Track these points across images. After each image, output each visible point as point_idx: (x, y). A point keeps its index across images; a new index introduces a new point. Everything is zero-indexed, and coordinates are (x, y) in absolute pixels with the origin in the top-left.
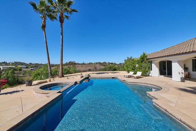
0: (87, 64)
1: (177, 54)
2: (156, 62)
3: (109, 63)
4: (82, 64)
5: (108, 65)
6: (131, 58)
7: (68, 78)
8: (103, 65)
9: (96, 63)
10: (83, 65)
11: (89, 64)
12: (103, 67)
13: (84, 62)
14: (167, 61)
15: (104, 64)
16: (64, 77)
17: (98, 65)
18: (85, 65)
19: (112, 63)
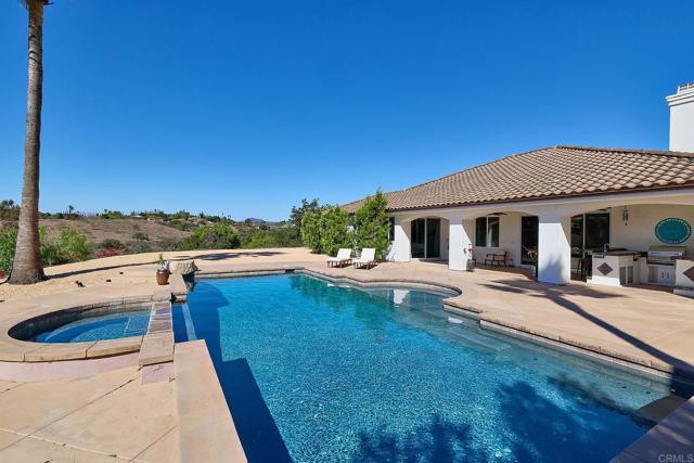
0: (92, 217)
1: (460, 205)
2: (406, 220)
3: (202, 216)
4: (61, 216)
5: (201, 226)
6: (315, 204)
7: (81, 285)
8: (176, 223)
9: (145, 216)
10: (71, 223)
11: (106, 217)
12: (179, 235)
13: (71, 208)
14: (428, 220)
15: (181, 220)
16: (46, 278)
17: (151, 224)
18: (81, 223)
19: (215, 219)
